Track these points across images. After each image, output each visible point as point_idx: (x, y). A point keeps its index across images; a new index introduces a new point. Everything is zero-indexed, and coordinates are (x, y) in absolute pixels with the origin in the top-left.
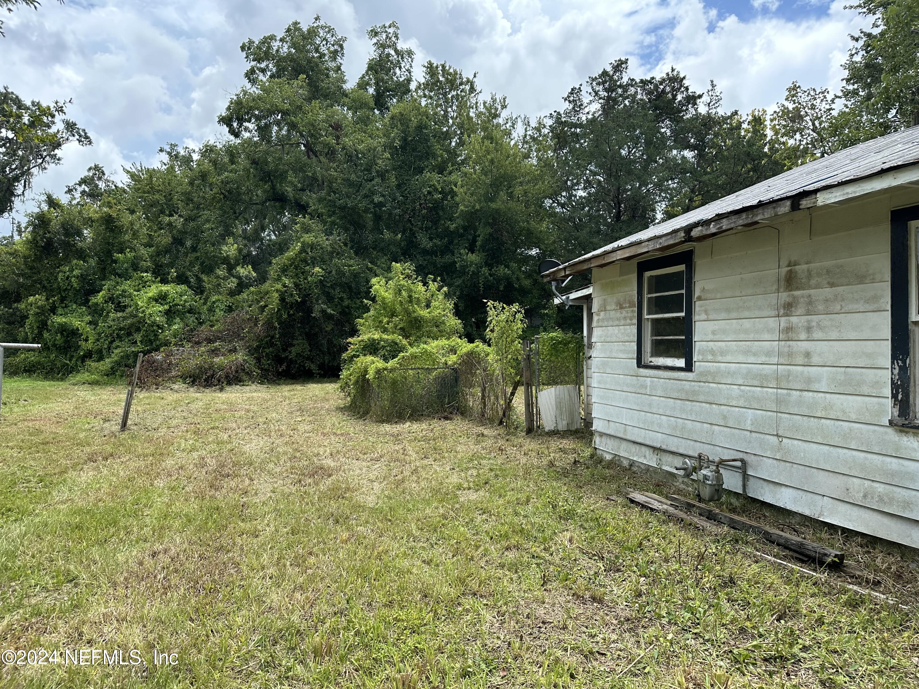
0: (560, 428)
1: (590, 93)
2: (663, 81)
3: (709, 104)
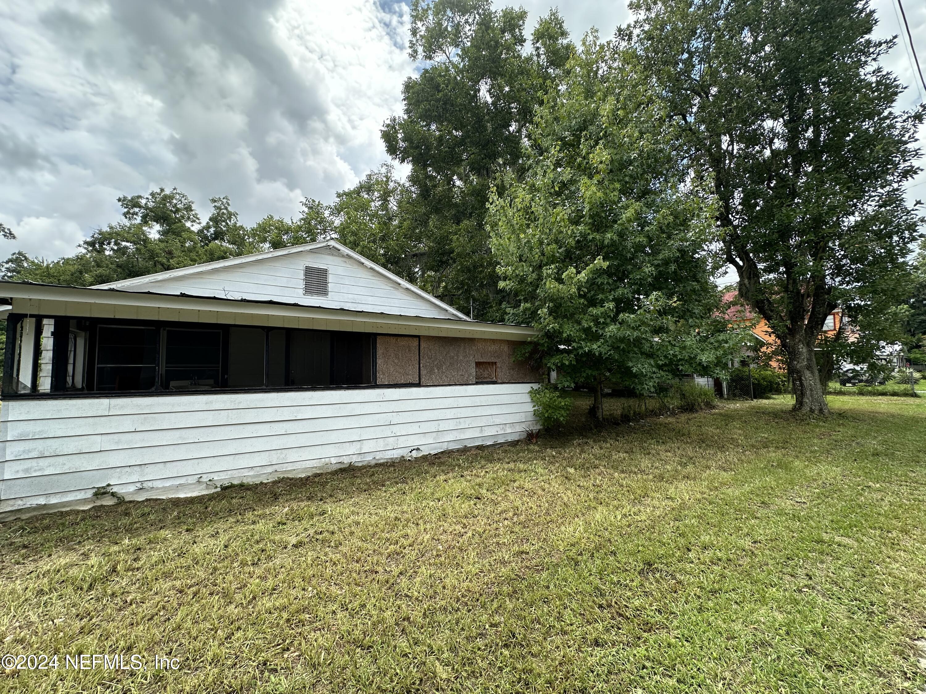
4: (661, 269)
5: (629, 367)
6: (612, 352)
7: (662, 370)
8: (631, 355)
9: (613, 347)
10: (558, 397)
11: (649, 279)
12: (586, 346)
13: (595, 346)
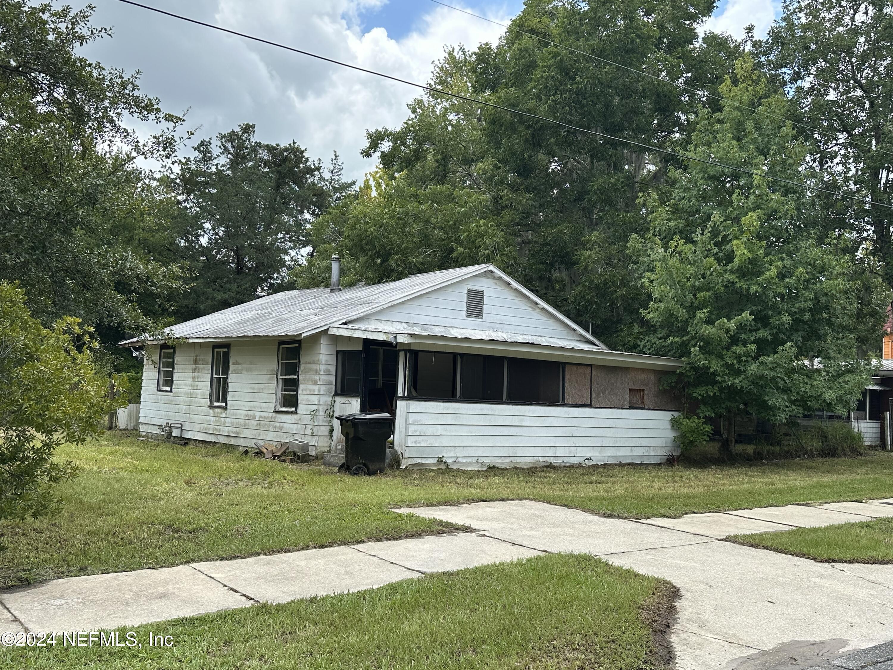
0: (129, 427)
1: (220, 147)
2: (286, 150)
3: (332, 171)
4: (797, 316)
5: (764, 400)
6: (752, 387)
7: (794, 405)
8: (768, 390)
9: (753, 383)
10: (703, 423)
11: (787, 326)
12: (729, 380)
13: (737, 381)
